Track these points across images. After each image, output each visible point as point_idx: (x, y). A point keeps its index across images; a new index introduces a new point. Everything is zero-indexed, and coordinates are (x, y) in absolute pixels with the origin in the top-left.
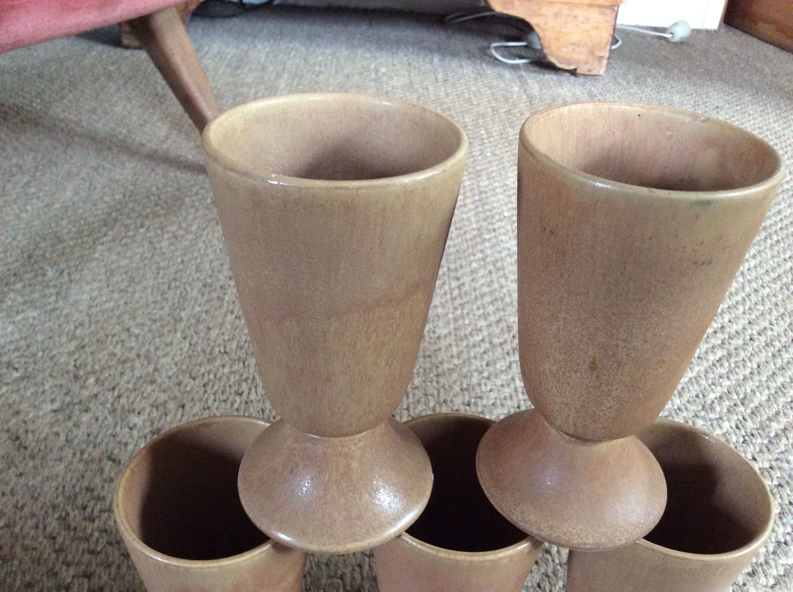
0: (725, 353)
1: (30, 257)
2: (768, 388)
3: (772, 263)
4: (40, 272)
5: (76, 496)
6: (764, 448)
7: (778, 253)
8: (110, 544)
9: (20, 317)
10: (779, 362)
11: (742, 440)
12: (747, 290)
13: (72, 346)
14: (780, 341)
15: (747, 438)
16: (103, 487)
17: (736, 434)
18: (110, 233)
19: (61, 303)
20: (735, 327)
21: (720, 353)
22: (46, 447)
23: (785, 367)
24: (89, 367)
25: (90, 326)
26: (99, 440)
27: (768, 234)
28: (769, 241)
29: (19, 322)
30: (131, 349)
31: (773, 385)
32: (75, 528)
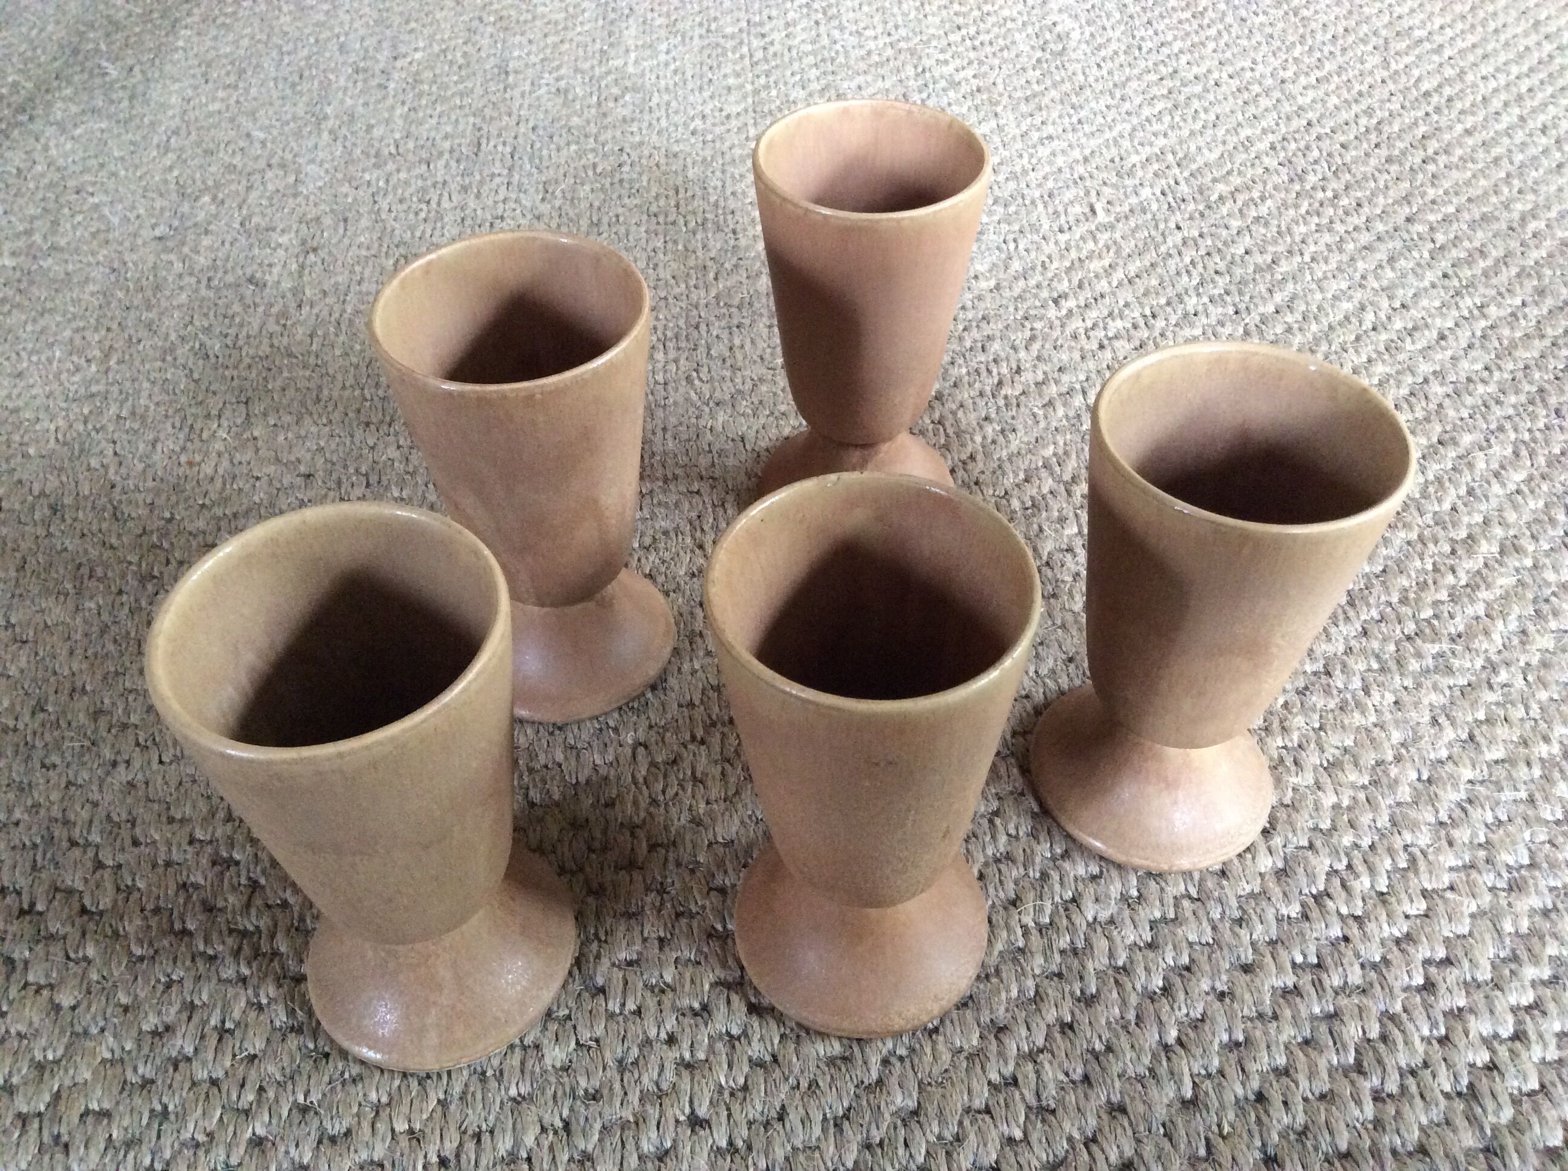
0: (1169, 105)
1: (75, 52)
2: (1224, 143)
4: (96, 71)
6: (1197, 215)
9: (78, 132)
10: (1252, 110)
11: (1166, 206)
12: (1229, 19)
13: (168, 160)
14: (1261, 85)
15: (1173, 204)
17: (1158, 200)
18: (196, 11)
19: (138, 109)
20: (1195, 70)
21: (1160, 106)
23: (1259, 116)
24: (199, 184)
25: (189, 134)
26: (230, 264)
29: (80, 136)
30: (257, 158)
31: (1232, 140)
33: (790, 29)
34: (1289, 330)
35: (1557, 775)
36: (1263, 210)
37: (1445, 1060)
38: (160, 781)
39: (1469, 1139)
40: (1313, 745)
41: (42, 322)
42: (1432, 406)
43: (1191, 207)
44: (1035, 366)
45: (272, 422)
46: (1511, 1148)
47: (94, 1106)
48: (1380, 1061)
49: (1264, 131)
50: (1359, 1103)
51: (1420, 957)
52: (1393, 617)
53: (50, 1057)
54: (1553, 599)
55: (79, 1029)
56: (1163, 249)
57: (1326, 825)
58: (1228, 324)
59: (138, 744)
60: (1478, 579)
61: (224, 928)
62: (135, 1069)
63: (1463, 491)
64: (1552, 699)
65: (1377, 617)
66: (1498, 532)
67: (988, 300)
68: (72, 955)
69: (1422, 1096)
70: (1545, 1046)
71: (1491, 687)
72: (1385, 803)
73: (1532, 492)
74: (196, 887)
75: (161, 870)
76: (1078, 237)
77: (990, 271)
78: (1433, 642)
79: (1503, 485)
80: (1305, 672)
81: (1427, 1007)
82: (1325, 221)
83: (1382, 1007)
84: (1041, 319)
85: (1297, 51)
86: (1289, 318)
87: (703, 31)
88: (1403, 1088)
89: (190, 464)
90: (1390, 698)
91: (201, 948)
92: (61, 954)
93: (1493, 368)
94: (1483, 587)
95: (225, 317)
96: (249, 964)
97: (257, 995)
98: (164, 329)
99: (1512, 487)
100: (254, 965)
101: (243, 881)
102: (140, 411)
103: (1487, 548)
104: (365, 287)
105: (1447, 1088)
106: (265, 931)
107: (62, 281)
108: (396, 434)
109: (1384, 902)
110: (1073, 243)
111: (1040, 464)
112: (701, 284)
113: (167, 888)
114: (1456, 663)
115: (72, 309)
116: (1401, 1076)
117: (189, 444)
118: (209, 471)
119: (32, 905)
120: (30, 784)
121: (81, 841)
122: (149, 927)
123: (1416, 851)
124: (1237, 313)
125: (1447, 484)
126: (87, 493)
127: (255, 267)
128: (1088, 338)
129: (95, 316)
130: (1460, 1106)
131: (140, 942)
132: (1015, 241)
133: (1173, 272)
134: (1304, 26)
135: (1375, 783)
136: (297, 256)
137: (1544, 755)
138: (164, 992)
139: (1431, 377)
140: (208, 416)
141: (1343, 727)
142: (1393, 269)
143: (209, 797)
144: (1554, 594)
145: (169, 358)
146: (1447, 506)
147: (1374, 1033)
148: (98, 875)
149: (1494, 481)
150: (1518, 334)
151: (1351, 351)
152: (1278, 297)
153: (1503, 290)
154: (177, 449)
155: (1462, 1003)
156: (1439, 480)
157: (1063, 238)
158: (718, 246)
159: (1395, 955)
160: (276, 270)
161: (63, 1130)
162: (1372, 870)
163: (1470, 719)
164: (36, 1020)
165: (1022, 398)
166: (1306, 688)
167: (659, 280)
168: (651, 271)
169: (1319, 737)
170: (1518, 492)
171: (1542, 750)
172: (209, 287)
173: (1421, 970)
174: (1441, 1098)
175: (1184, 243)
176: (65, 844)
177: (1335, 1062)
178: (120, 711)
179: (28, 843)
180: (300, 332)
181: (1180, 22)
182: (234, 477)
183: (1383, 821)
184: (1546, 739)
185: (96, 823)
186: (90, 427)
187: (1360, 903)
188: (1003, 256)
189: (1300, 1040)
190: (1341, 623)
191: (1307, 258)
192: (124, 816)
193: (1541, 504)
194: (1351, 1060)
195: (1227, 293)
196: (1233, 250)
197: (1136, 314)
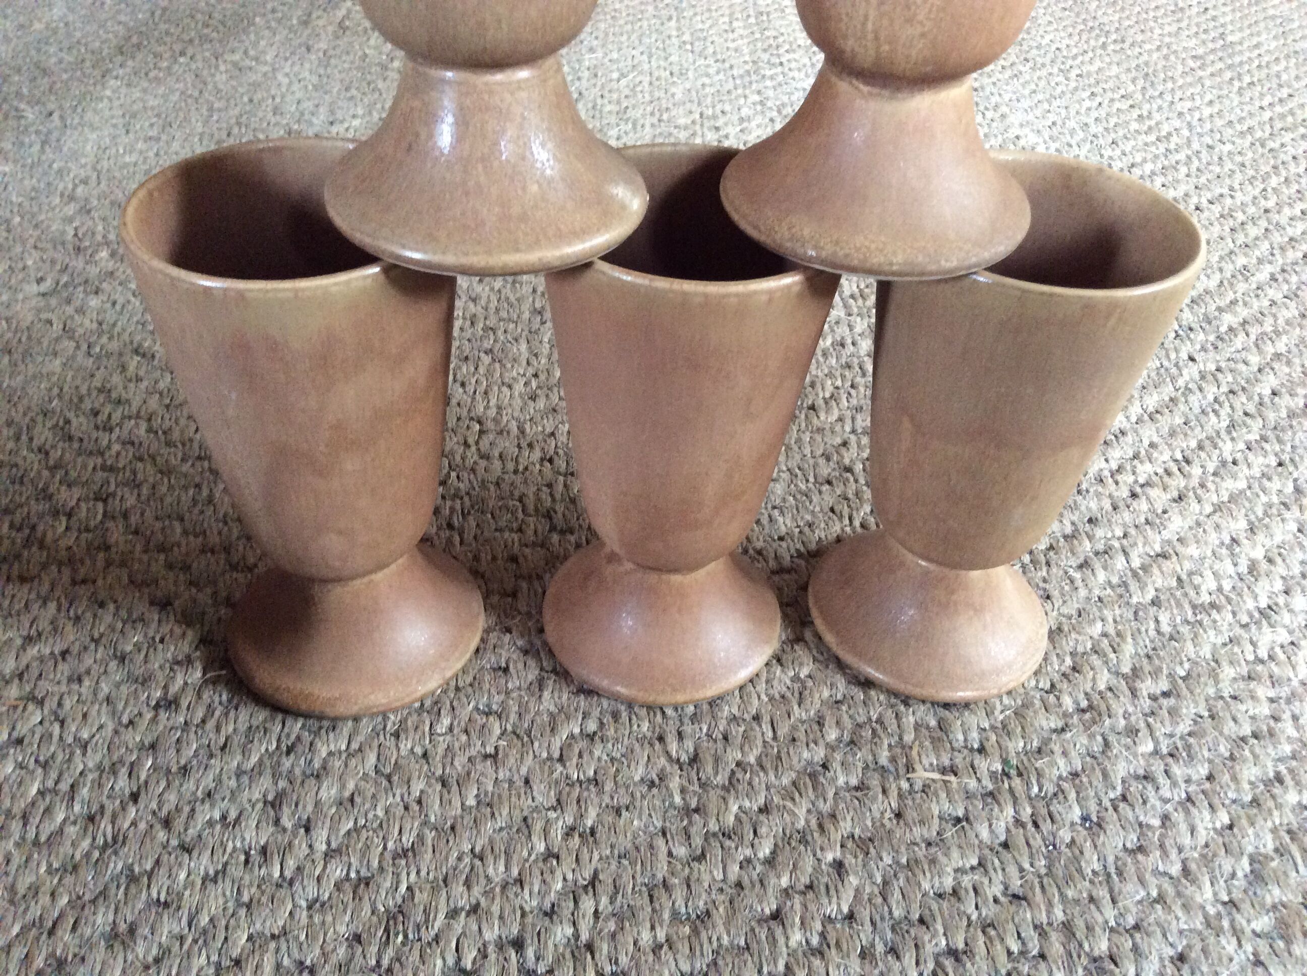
2: (1221, 270)
3: (1239, 112)
4: (13, 113)
5: (81, 399)
6: (1209, 346)
7: (1251, 99)
8: (141, 459)
10: (1241, 239)
11: (1173, 335)
12: (1196, 146)
13: (70, 209)
14: (1244, 213)
15: (1181, 332)
16: (125, 388)
18: (129, 63)
19: (49, 154)
22: (29, 338)
23: (1251, 244)
24: (99, 238)
25: (98, 184)
26: (117, 329)
27: (1235, 74)
28: (1237, 84)
31: (1229, 268)
32: (81, 440)
33: (745, 125)
36: (1281, 347)
49: (1260, 261)
56: (1181, 382)
58: (1275, 478)
85: (1274, 181)
87: (655, 120)
111: (1089, 647)
124: (1281, 464)
128: (1117, 483)
133: (1197, 410)
134: (1275, 158)
165: (1052, 553)
172: (88, 354)
175: (1203, 377)
181: (1146, 144)
195: (1264, 439)
196: (1258, 390)
197: (1166, 457)
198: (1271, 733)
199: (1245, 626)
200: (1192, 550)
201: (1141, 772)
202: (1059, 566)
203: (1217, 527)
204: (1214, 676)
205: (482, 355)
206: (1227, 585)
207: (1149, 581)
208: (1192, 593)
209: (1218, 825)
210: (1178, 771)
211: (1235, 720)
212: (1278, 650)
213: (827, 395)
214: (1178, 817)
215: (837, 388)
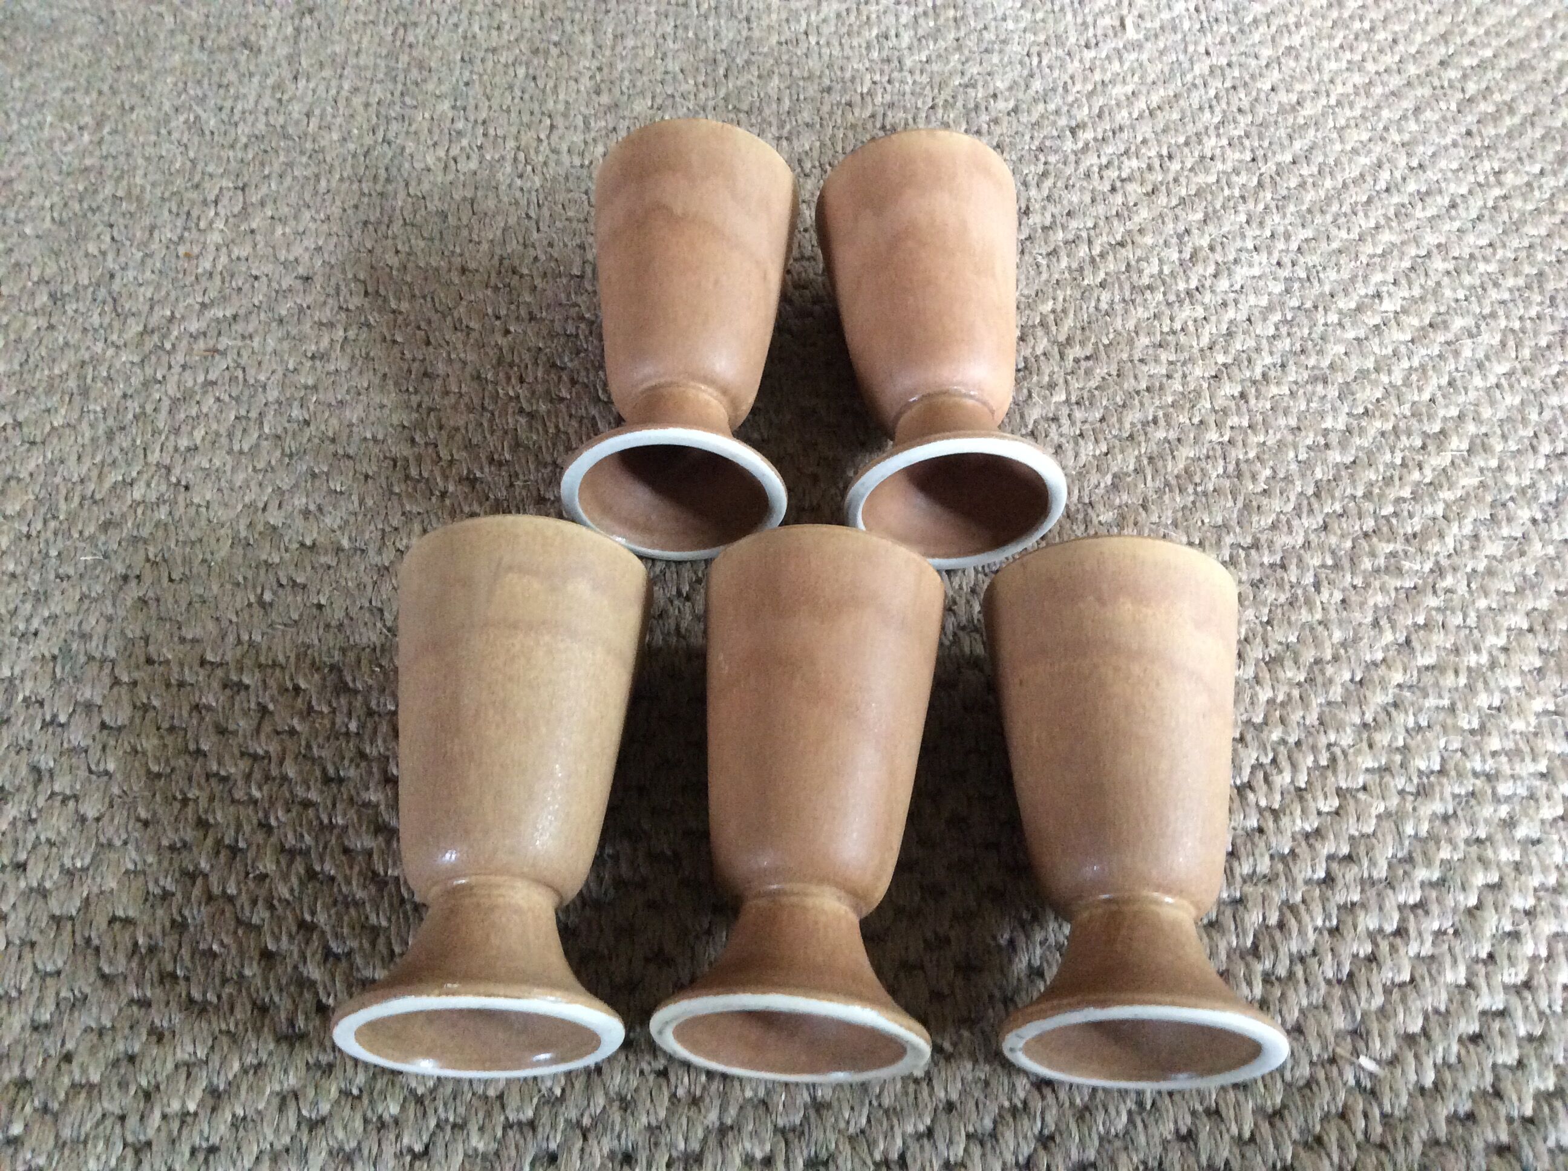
34: (1302, 185)
35: (1480, 685)
36: (1296, 41)
37: (1332, 950)
38: (171, 600)
39: (1340, 1021)
40: (1258, 640)
41: (29, 79)
42: (1431, 283)
43: (1224, 28)
44: (1044, 208)
45: (269, 213)
46: (1376, 1033)
47: (120, 913)
48: (1275, 948)
50: (1250, 984)
51: (1325, 852)
52: (1355, 512)
53: (79, 865)
54: (1510, 504)
55: (103, 840)
56: (1189, 78)
57: (1258, 719)
59: (148, 560)
60: (1443, 479)
61: (236, 751)
62: (156, 881)
63: (1444, 381)
64: (1490, 609)
65: (1340, 511)
66: (1471, 428)
67: (1005, 124)
68: (93, 768)
69: (1306, 981)
70: (1422, 943)
71: (1435, 592)
72: (1317, 701)
73: (1511, 386)
74: (209, 708)
75: (174, 690)
76: (1103, 55)
77: (1010, 88)
78: (1389, 541)
79: (1485, 377)
80: (1262, 565)
81: (1324, 900)
82: (1357, 57)
83: (1284, 896)
84: (1056, 152)
86: (1305, 171)
88: (1291, 974)
89: (188, 256)
90: (1338, 596)
91: (215, 768)
92: (84, 767)
93: (1498, 244)
94: (1446, 487)
95: (220, 86)
96: (260, 788)
97: (267, 817)
98: (157, 96)
99: (1492, 380)
100: (265, 788)
101: (253, 706)
102: (136, 191)
103: (1457, 444)
104: (363, 60)
105: (1330, 975)
106: (273, 755)
107: (48, 27)
108: (395, 238)
109: (1301, 799)
110: (1098, 63)
111: (1037, 320)
112: (710, 82)
113: (180, 708)
114: (1406, 565)
115: (60, 65)
116: (1291, 961)
117: (186, 234)
118: (208, 266)
119: (55, 716)
120: (45, 592)
121: (98, 655)
122: (165, 746)
123: (1337, 751)
124: (1253, 160)
125: (1430, 373)
126: (86, 282)
127: (249, 27)
128: (1101, 178)
129: (85, 75)
130: (1338, 992)
131: (157, 760)
132: (1039, 55)
133: (1196, 106)
135: (1310, 680)
136: (292, 18)
137: (1473, 664)
138: (180, 810)
139: (1435, 251)
140: (205, 202)
141: (1289, 623)
142: (1417, 120)
143: (217, 619)
144: (1512, 499)
145: (163, 131)
146: (1426, 396)
147: (1273, 920)
148: (115, 689)
149: (1476, 372)
150: (1530, 207)
151: (1361, 214)
152: (1298, 145)
153: (1524, 155)
154: (175, 239)
155: (1356, 897)
156: (1423, 368)
157: (1089, 55)
158: (731, 36)
159: (1303, 850)
160: (272, 32)
161: (93, 935)
162: (1294, 767)
163: (1410, 622)
164: (63, 830)
166: (1261, 581)
167: (666, 73)
168: (659, 62)
169: (1265, 630)
170: (1498, 386)
171: (1472, 659)
172: (202, 48)
173: (1324, 865)
174: (1323, 985)
175: (1212, 71)
176: (82, 659)
177: (1234, 944)
178: (129, 524)
179: (47, 654)
180: (296, 109)
182: (232, 276)
183: (1312, 719)
184: (1477, 649)
185: (111, 640)
186: (85, 206)
187: (1278, 797)
188: (1026, 72)
189: (1205, 921)
190: (1304, 515)
191: (1333, 102)
192: (138, 633)
193: (1517, 401)
194: (1249, 944)
195: (1247, 135)
196: (1259, 85)
197: (1153, 153)
198: (1161, 388)
199: (1169, 304)
200: (1149, 240)
201: (1051, 415)
202: (1030, 253)
203: (1176, 218)
204: (1131, 342)
205: (552, 47)
206: (1166, 270)
207: (1102, 266)
208: (1135, 277)
209: (1098, 453)
210: (1078, 415)
211: (1136, 377)
212: (1190, 323)
213: (865, 90)
214: (1069, 447)
215: (874, 83)
